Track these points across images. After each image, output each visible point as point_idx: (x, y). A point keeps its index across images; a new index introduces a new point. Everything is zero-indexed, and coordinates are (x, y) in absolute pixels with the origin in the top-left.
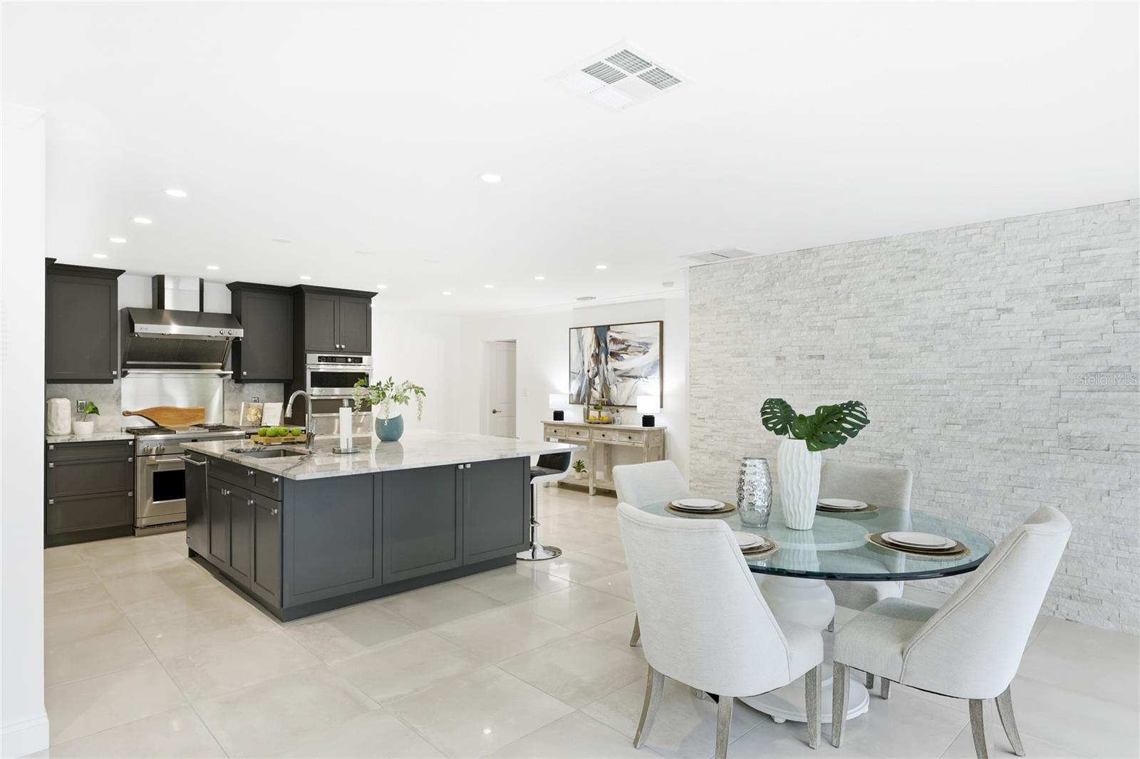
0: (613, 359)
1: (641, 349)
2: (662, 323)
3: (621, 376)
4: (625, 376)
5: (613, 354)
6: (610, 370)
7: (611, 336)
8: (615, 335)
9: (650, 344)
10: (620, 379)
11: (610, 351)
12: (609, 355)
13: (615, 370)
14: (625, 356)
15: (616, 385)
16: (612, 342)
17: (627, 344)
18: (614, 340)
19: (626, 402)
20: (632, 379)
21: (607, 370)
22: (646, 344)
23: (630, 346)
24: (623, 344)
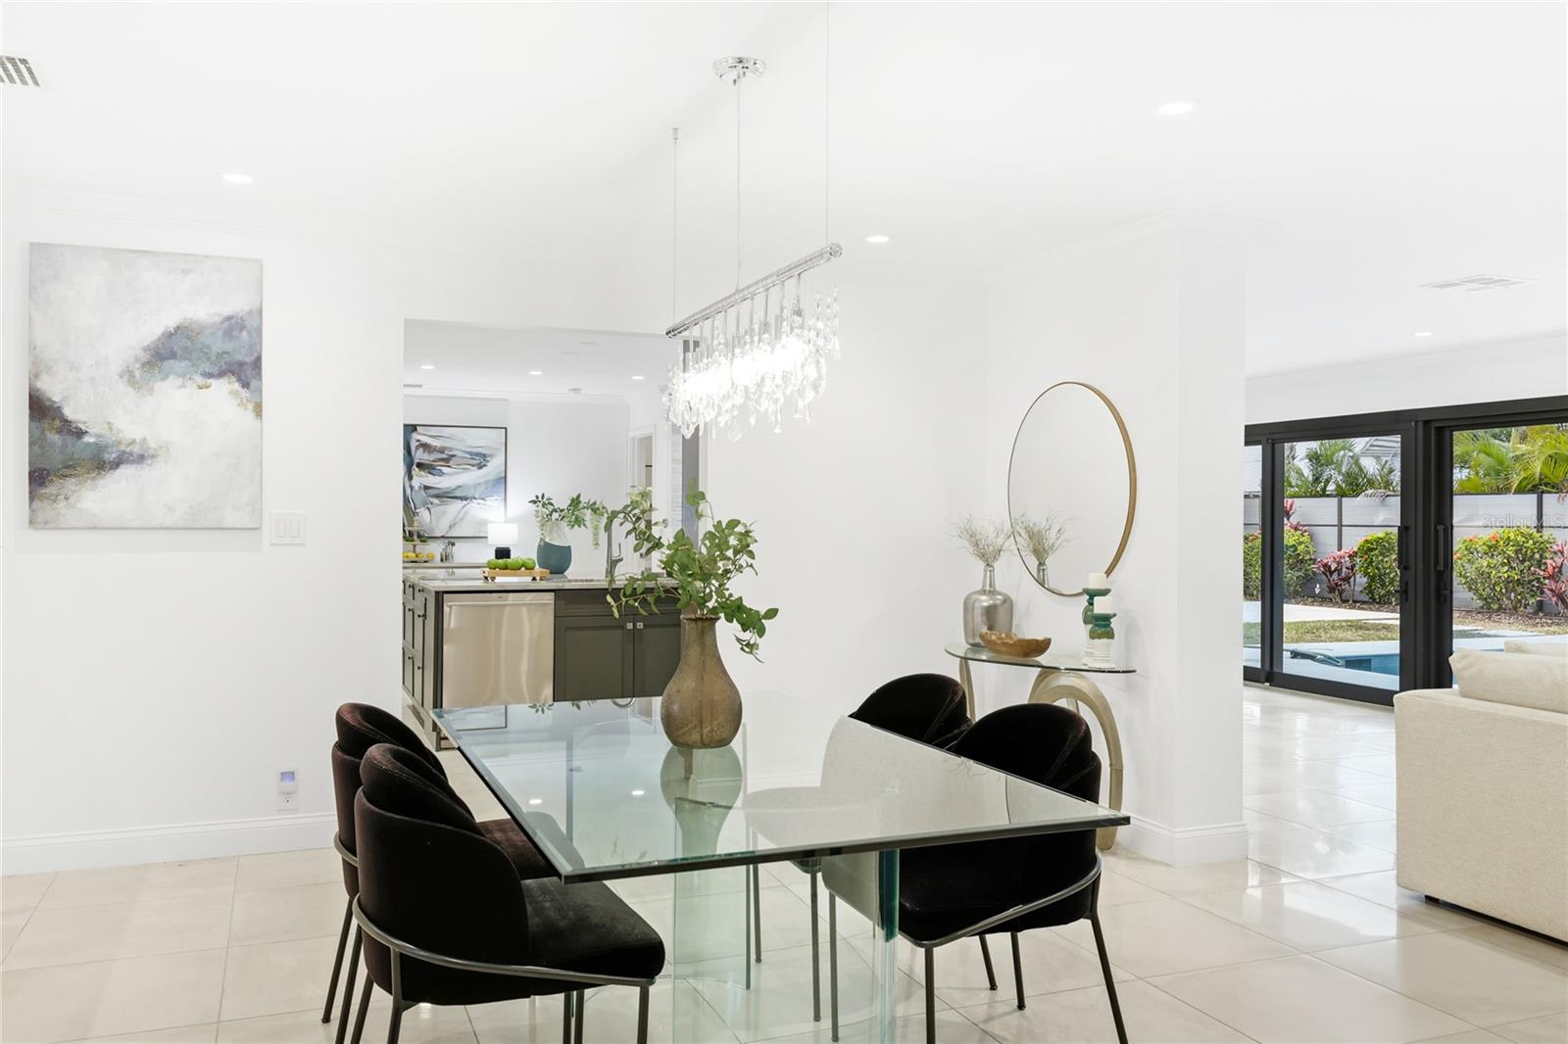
0: (422, 473)
1: (474, 462)
2: (506, 429)
3: (437, 496)
4: (445, 496)
5: (420, 466)
6: (416, 488)
7: (418, 441)
8: (425, 439)
9: (491, 456)
10: (436, 501)
11: (416, 461)
12: (415, 466)
13: (426, 488)
14: (445, 470)
15: (429, 509)
16: (421, 450)
17: (450, 453)
18: (425, 446)
19: (447, 532)
20: (459, 501)
21: (412, 487)
22: (484, 456)
23: (454, 456)
24: (443, 453)
